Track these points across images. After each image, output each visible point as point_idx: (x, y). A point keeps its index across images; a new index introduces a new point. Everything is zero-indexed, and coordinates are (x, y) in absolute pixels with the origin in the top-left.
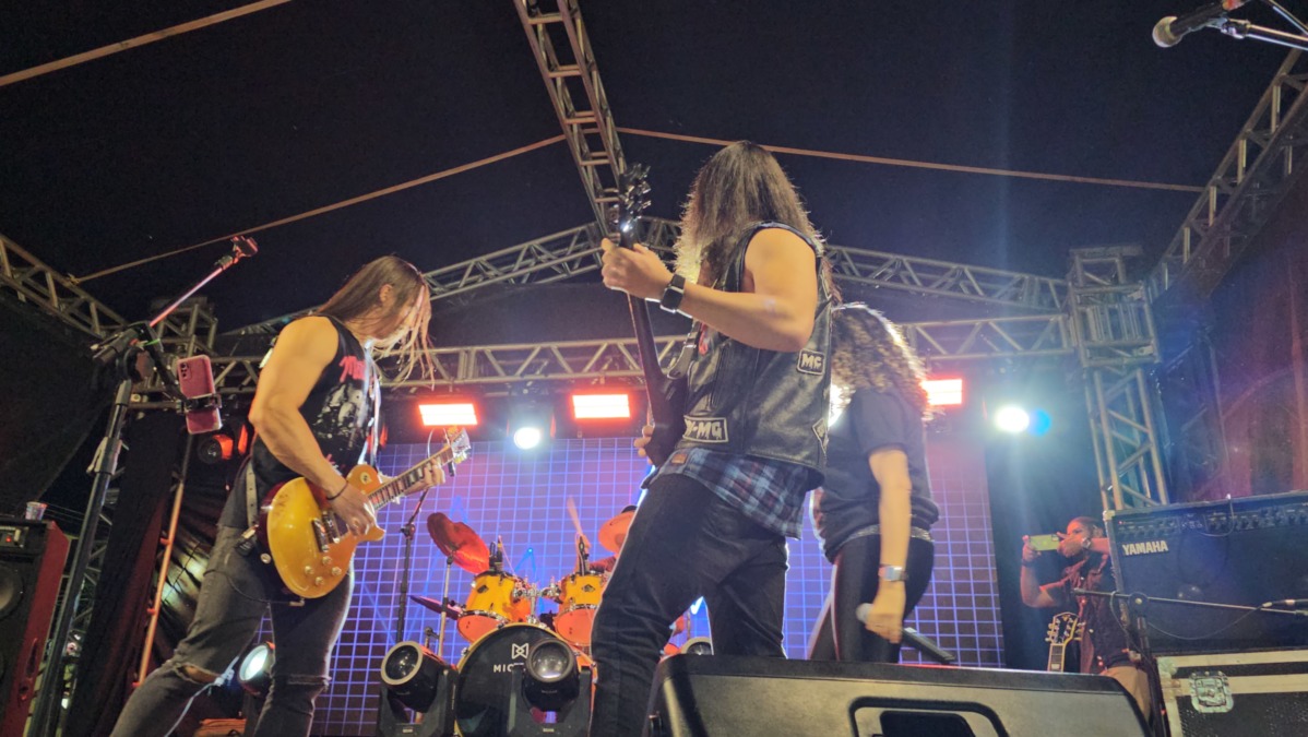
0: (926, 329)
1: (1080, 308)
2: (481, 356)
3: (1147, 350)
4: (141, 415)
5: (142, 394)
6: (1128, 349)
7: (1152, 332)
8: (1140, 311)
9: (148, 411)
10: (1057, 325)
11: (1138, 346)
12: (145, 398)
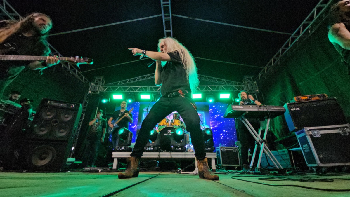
1: (247, 84)
3: (257, 91)
5: (92, 91)
7: (258, 88)
8: (256, 85)
11: (255, 90)
12: (92, 92)
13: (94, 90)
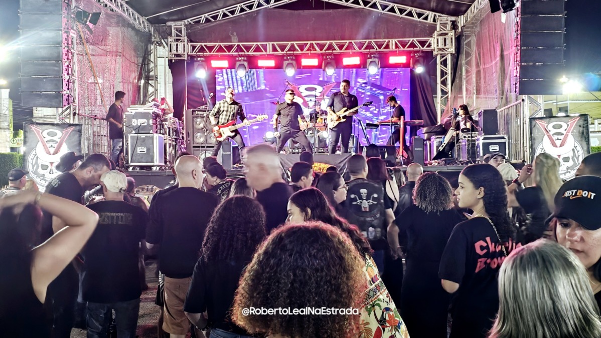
0: (398, 41)
1: (437, 37)
2: (273, 45)
3: (452, 49)
4: (173, 61)
6: (448, 49)
7: (454, 45)
8: (452, 38)
9: (175, 60)
10: (431, 41)
11: (450, 48)
13: (177, 50)
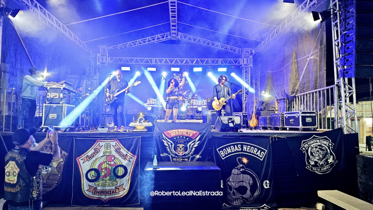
1: (243, 58)
3: (251, 65)
6: (249, 65)
7: (252, 63)
8: (251, 59)
10: (240, 60)
